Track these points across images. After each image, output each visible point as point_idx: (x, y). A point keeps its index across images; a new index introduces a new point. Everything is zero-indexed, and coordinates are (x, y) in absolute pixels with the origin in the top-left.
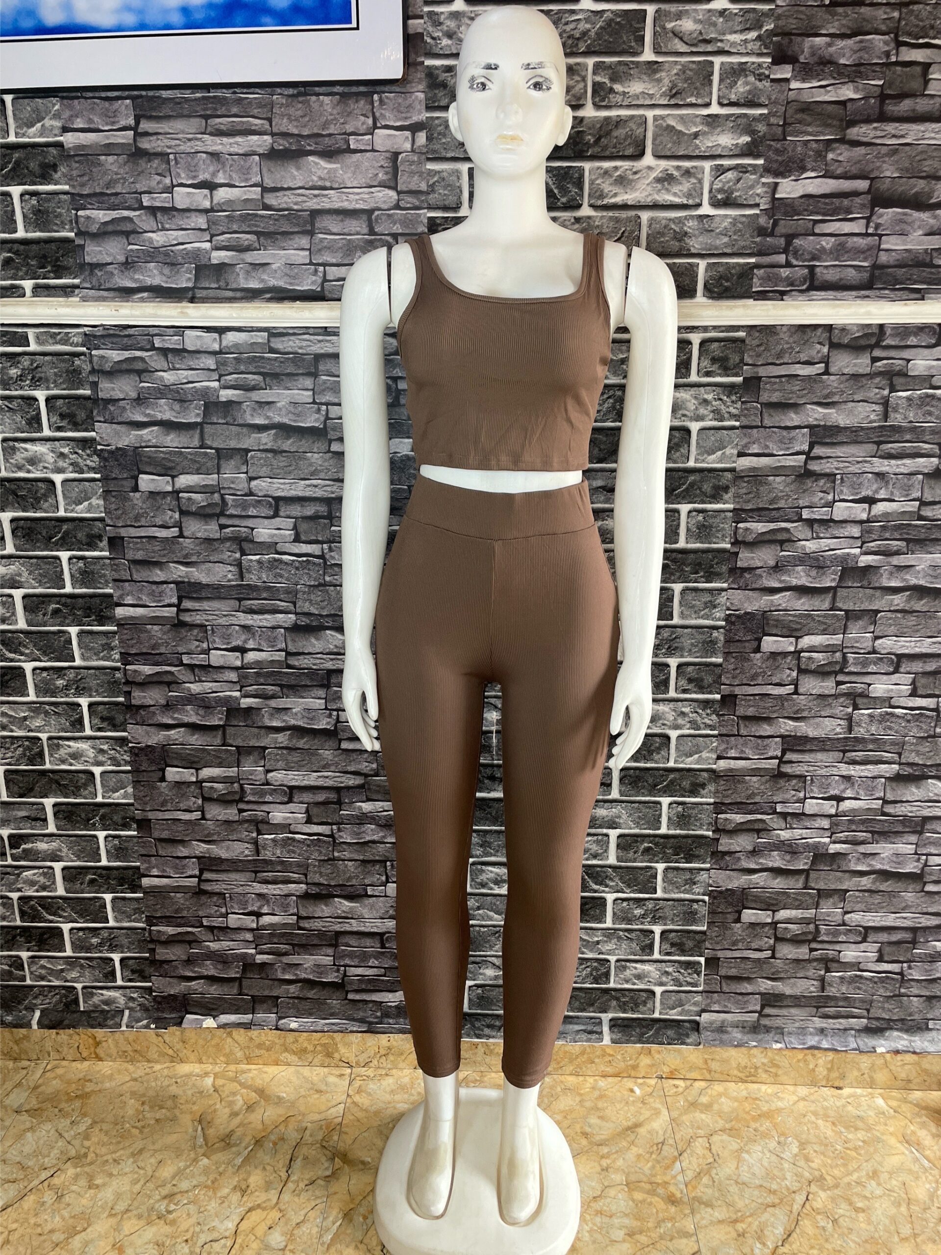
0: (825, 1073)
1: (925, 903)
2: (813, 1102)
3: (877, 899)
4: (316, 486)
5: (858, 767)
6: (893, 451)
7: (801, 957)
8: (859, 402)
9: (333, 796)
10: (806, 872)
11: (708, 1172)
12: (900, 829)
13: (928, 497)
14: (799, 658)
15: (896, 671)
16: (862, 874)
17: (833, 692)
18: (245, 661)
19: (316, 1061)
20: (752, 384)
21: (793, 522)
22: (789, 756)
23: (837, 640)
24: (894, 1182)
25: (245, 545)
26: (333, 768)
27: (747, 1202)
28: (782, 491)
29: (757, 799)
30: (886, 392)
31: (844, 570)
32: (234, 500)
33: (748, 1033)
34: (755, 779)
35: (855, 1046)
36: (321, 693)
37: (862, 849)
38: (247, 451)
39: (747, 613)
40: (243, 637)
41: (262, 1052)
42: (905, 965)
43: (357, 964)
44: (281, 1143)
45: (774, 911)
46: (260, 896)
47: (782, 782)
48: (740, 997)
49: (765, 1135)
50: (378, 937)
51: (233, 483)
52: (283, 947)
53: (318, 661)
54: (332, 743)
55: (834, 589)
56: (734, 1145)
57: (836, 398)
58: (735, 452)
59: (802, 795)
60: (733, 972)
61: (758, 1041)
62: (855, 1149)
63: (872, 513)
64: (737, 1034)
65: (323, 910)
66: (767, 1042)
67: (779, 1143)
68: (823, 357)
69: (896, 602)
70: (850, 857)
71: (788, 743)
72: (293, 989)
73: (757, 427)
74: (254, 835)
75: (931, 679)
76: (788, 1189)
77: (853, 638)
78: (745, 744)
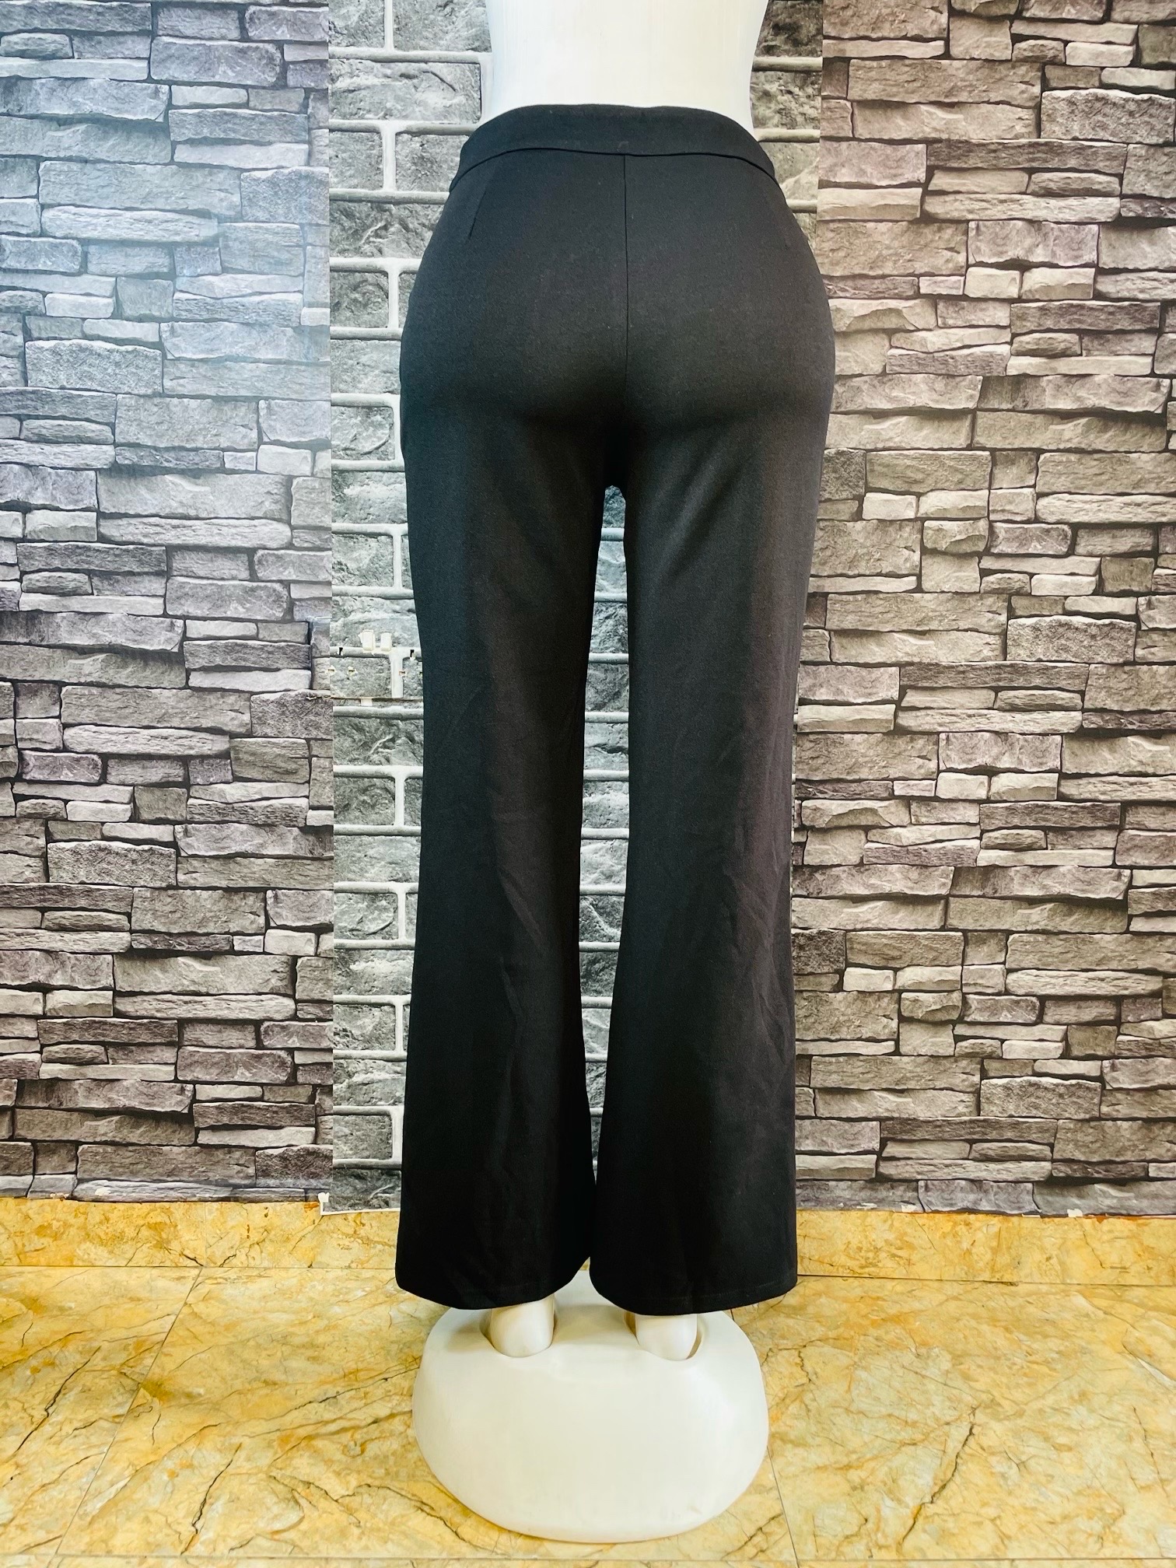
0: (989, 1256)
1: (1134, 952)
2: (971, 1302)
3: (1057, 945)
4: (150, 222)
5: (1018, 716)
6: (1052, 185)
7: (942, 1052)
8: (997, 103)
9: (176, 772)
10: (946, 899)
11: (799, 1397)
12: (1088, 822)
13: (1107, 262)
14: (922, 531)
15: (1071, 552)
16: (1032, 902)
17: (975, 588)
18: (29, 529)
19: (139, 1255)
20: (837, 67)
21: (908, 298)
22: (911, 698)
23: (980, 498)
24: (1117, 1408)
25: (33, 323)
26: (176, 722)
27: (866, 1438)
28: (888, 248)
29: (864, 774)
30: (1037, 90)
31: (987, 382)
32: (15, 243)
33: (862, 1189)
34: (858, 738)
35: (1033, 1207)
36: (157, 585)
37: (1030, 858)
38: (39, 159)
39: (840, 453)
40: (26, 485)
41: (46, 1241)
42: (1106, 1063)
43: (214, 1078)
44: (49, 1369)
45: (896, 970)
46: (48, 952)
47: (902, 743)
48: (847, 1126)
49: (893, 1346)
50: (251, 1028)
51: (14, 214)
52: (89, 1050)
53: (152, 530)
54: (175, 677)
55: (972, 413)
56: (843, 1359)
57: (963, 97)
58: (815, 180)
59: (933, 765)
60: (833, 1081)
61: (880, 1201)
62: (1046, 1363)
63: (1026, 287)
64: (842, 1190)
65: (156, 978)
66: (893, 1203)
67: (918, 1356)
68: (941, 30)
69: (1067, 435)
70: (1012, 872)
71: (909, 676)
72: (105, 1128)
73: (847, 139)
74: (42, 842)
75: (1125, 565)
76: (937, 1419)
77: (1004, 496)
78: (842, 678)
